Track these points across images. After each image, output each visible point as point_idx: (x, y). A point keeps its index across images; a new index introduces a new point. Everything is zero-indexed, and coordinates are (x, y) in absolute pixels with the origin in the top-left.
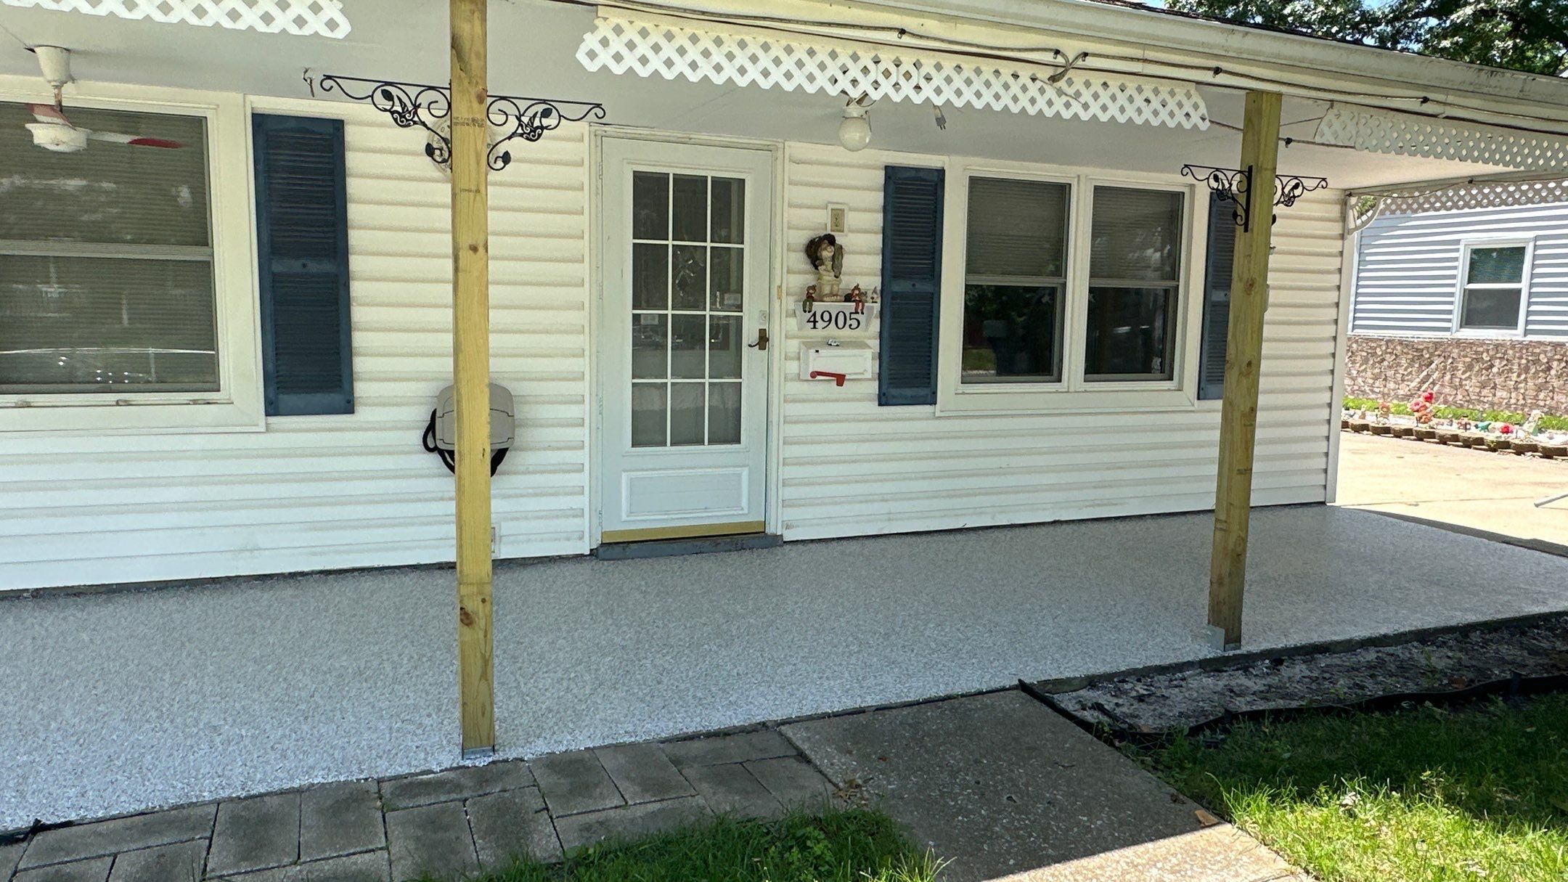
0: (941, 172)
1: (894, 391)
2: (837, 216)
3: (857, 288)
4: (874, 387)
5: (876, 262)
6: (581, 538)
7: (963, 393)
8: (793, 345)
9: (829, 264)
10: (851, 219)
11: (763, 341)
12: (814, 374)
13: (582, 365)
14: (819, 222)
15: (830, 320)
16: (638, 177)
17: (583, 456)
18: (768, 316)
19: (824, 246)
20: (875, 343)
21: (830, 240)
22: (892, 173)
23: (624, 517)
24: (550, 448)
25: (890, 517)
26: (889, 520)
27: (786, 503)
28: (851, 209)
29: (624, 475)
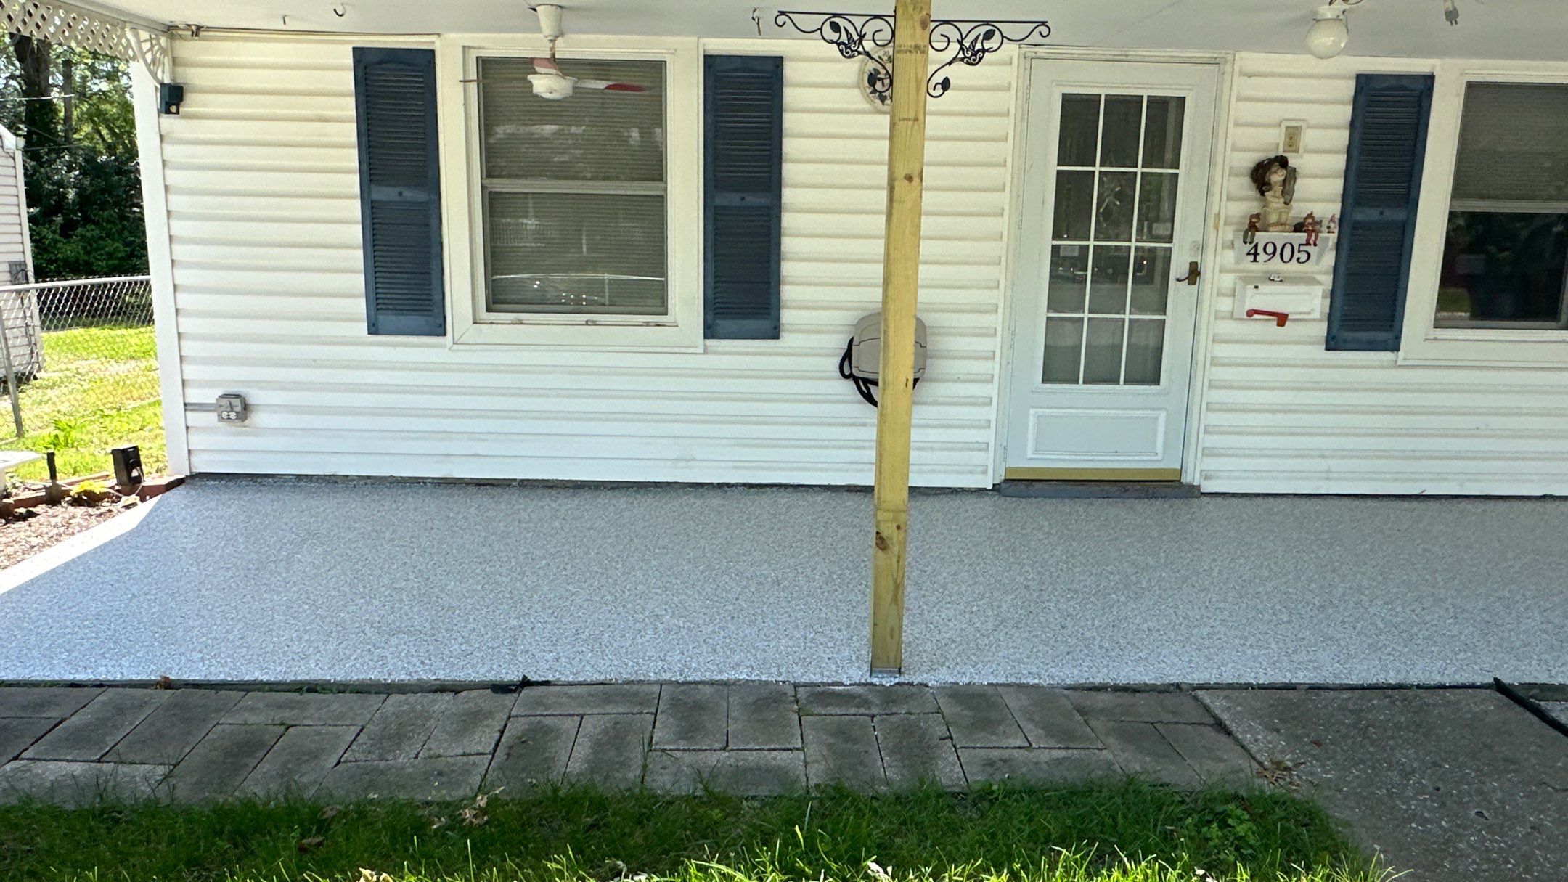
0: (1430, 79)
1: (1349, 335)
2: (1293, 135)
3: (1310, 216)
4: (1322, 329)
5: (1336, 186)
6: (985, 472)
7: (1436, 339)
8: (1228, 280)
9: (1279, 189)
10: (1309, 138)
11: (1194, 274)
12: (1251, 313)
13: (997, 297)
14: (1269, 141)
15: (1274, 253)
16: (1068, 100)
17: (991, 390)
18: (1201, 248)
19: (1274, 169)
20: (1327, 280)
21: (1282, 162)
22: (1365, 83)
23: (1030, 455)
24: (958, 380)
25: (1328, 476)
26: (1328, 479)
27: (1206, 451)
28: (1309, 127)
29: (1032, 411)
